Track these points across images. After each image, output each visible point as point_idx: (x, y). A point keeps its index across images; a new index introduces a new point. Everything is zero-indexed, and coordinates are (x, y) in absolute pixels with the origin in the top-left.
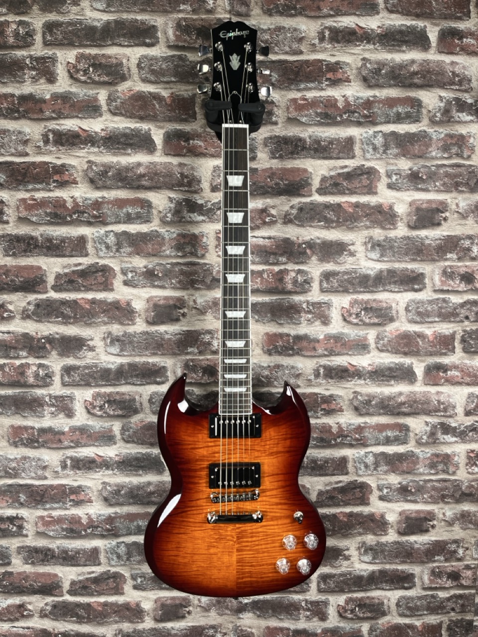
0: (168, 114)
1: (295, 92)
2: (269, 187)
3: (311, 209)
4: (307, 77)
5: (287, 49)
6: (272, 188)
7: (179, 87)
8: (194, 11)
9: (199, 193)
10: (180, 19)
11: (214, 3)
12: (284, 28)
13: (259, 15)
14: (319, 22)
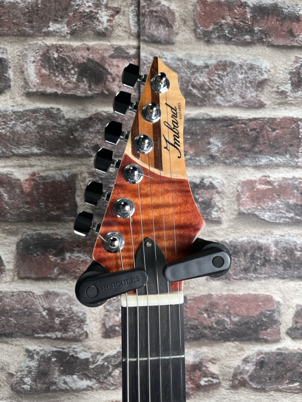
0: (26, 208)
1: (251, 170)
2: (205, 328)
3: (278, 363)
4: (272, 146)
5: (238, 99)
6: (211, 328)
7: (45, 163)
8: (74, 34)
9: (80, 341)
10: (49, 48)
11: (109, 21)
12: (232, 64)
13: (188, 43)
14: (293, 55)
